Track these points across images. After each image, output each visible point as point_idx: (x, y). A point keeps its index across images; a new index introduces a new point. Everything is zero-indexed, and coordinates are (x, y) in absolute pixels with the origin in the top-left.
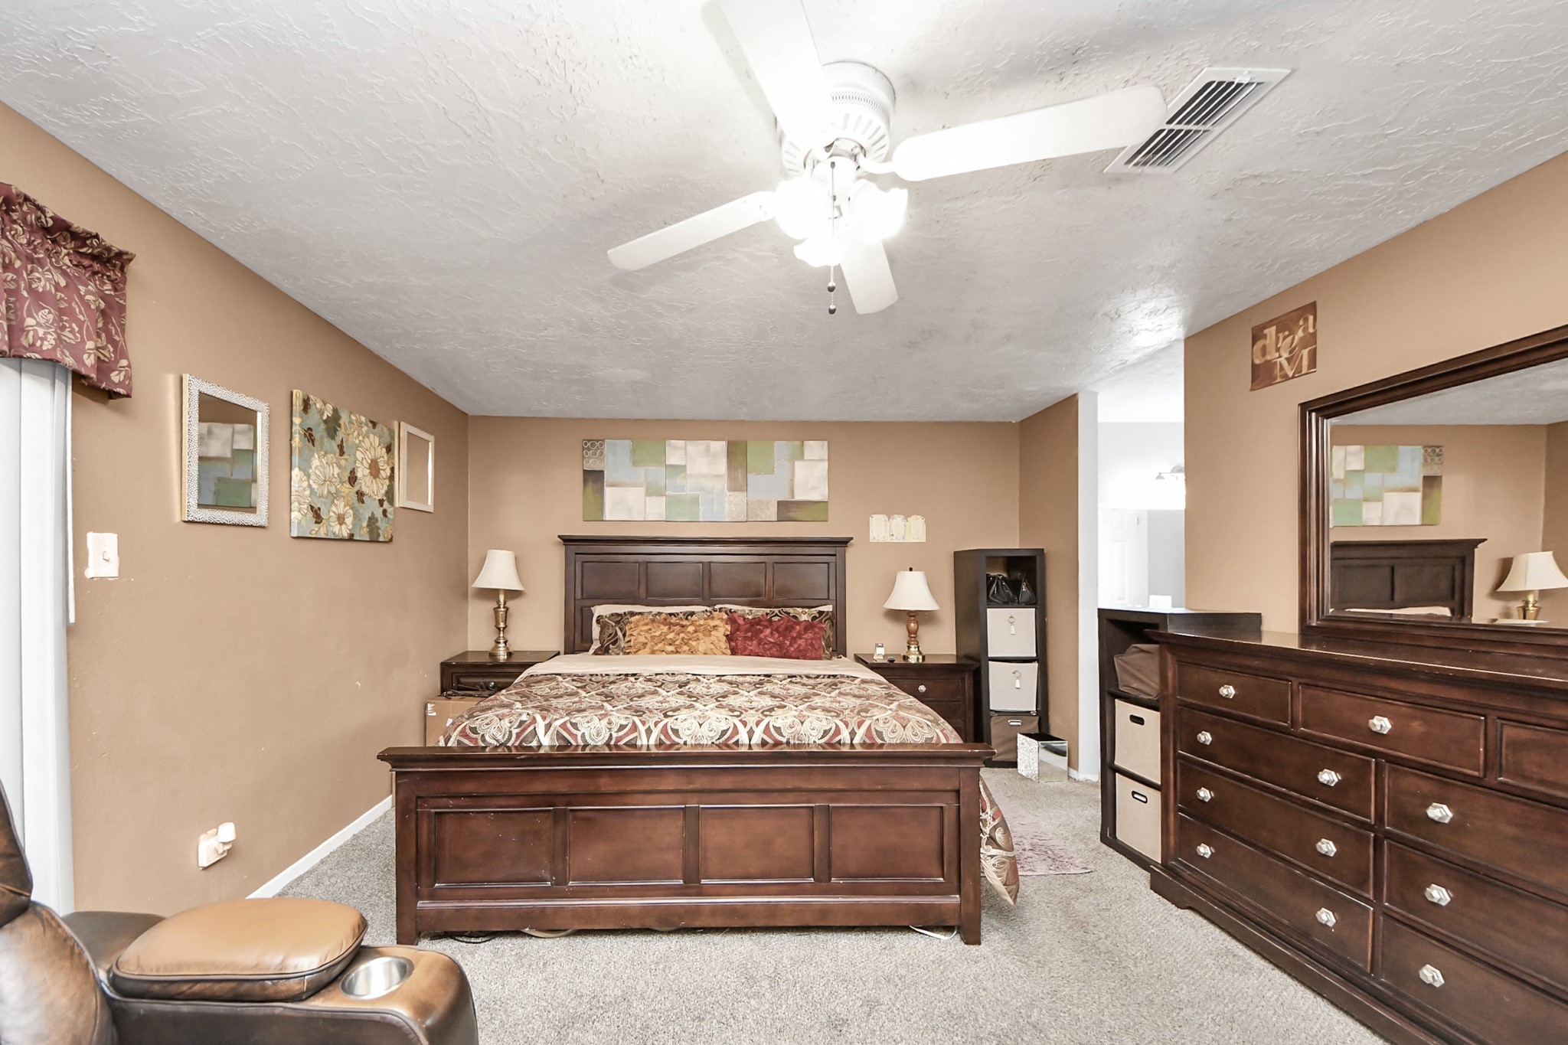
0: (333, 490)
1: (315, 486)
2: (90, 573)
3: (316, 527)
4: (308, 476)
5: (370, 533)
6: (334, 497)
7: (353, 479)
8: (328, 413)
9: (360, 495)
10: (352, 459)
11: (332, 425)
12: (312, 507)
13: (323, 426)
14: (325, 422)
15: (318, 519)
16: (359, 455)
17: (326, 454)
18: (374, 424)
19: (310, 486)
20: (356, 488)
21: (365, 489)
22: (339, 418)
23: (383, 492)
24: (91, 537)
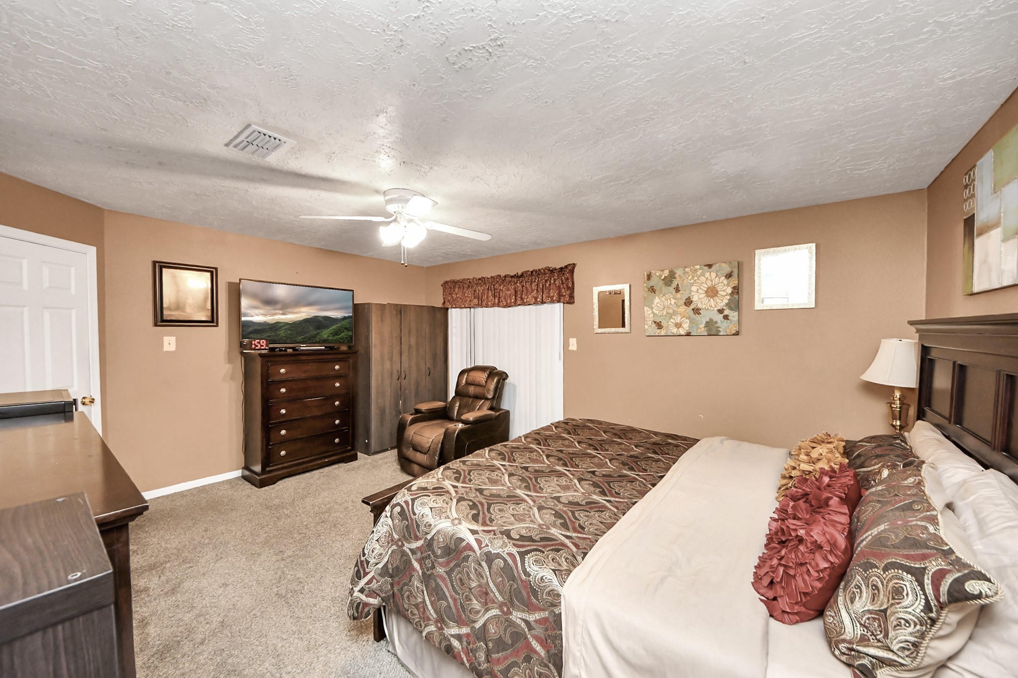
0: (671, 311)
1: (656, 312)
2: (570, 348)
3: (658, 331)
4: (652, 308)
5: (709, 330)
6: (670, 315)
7: (688, 302)
8: (666, 273)
9: (697, 311)
10: (688, 291)
11: (669, 280)
12: (655, 322)
13: (662, 282)
14: (663, 280)
15: (659, 326)
16: (694, 288)
17: (664, 295)
18: (710, 266)
19: (653, 312)
20: (692, 306)
21: (700, 306)
22: (675, 274)
23: (724, 304)
24: (570, 339)
